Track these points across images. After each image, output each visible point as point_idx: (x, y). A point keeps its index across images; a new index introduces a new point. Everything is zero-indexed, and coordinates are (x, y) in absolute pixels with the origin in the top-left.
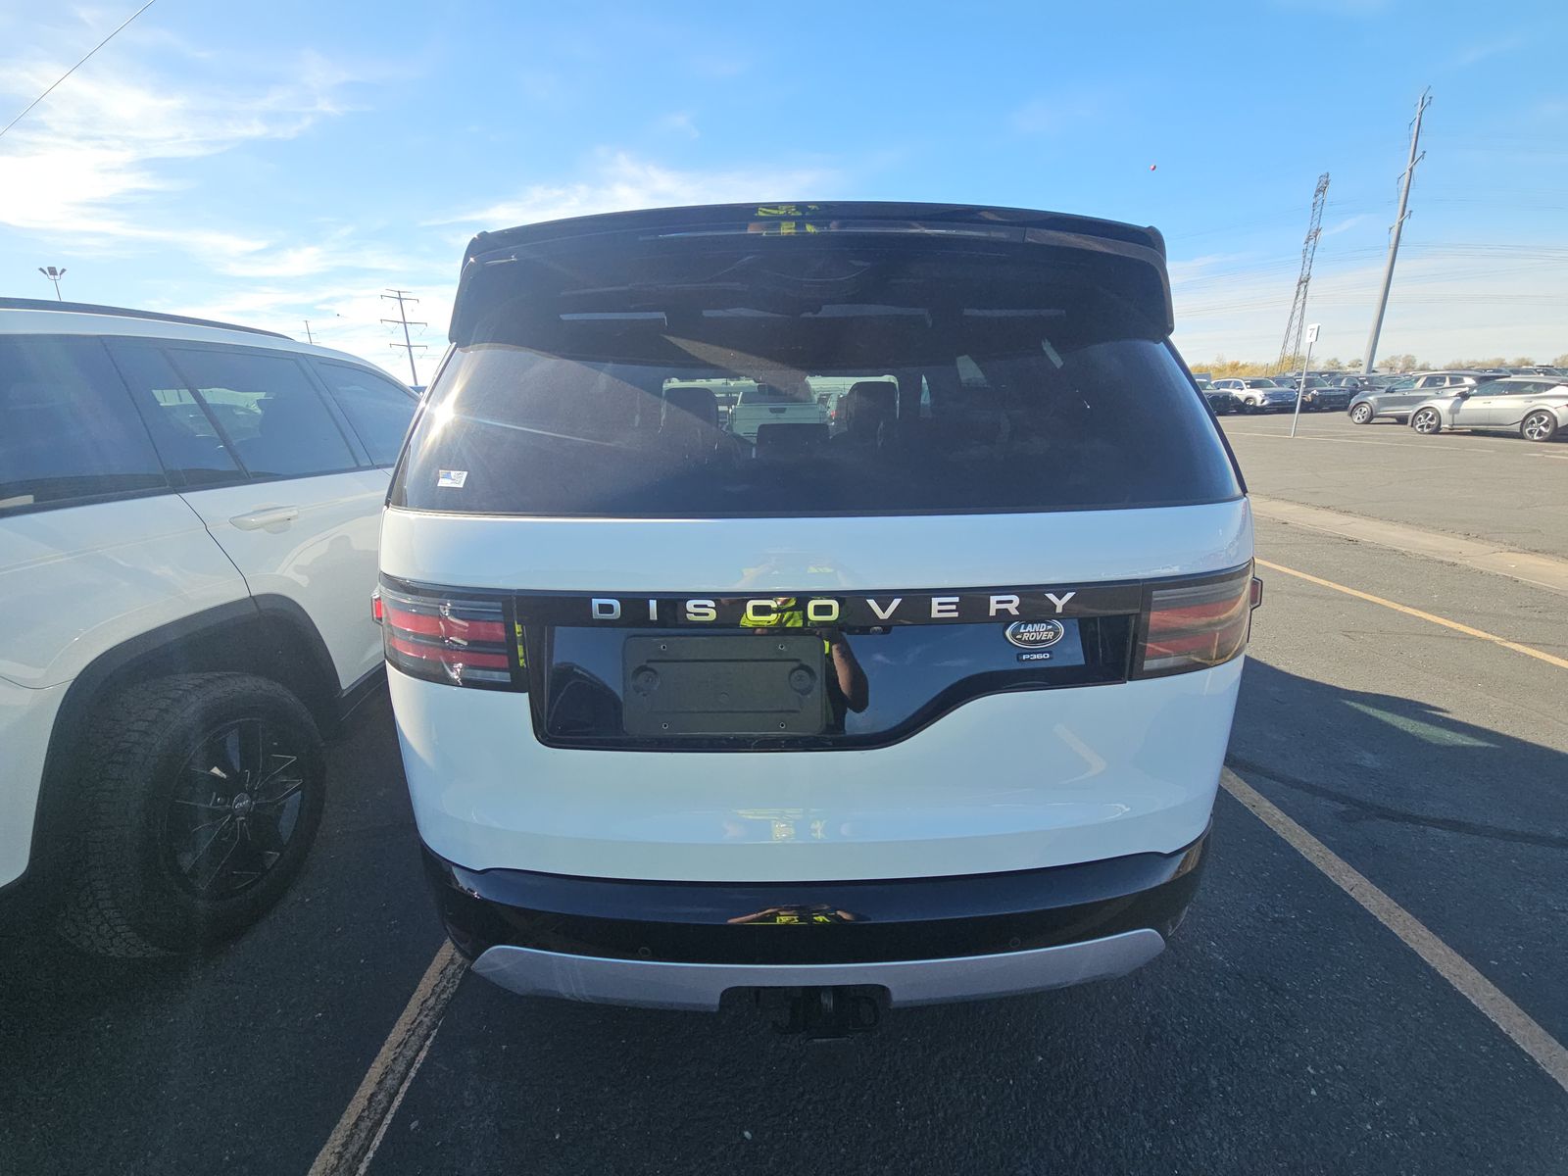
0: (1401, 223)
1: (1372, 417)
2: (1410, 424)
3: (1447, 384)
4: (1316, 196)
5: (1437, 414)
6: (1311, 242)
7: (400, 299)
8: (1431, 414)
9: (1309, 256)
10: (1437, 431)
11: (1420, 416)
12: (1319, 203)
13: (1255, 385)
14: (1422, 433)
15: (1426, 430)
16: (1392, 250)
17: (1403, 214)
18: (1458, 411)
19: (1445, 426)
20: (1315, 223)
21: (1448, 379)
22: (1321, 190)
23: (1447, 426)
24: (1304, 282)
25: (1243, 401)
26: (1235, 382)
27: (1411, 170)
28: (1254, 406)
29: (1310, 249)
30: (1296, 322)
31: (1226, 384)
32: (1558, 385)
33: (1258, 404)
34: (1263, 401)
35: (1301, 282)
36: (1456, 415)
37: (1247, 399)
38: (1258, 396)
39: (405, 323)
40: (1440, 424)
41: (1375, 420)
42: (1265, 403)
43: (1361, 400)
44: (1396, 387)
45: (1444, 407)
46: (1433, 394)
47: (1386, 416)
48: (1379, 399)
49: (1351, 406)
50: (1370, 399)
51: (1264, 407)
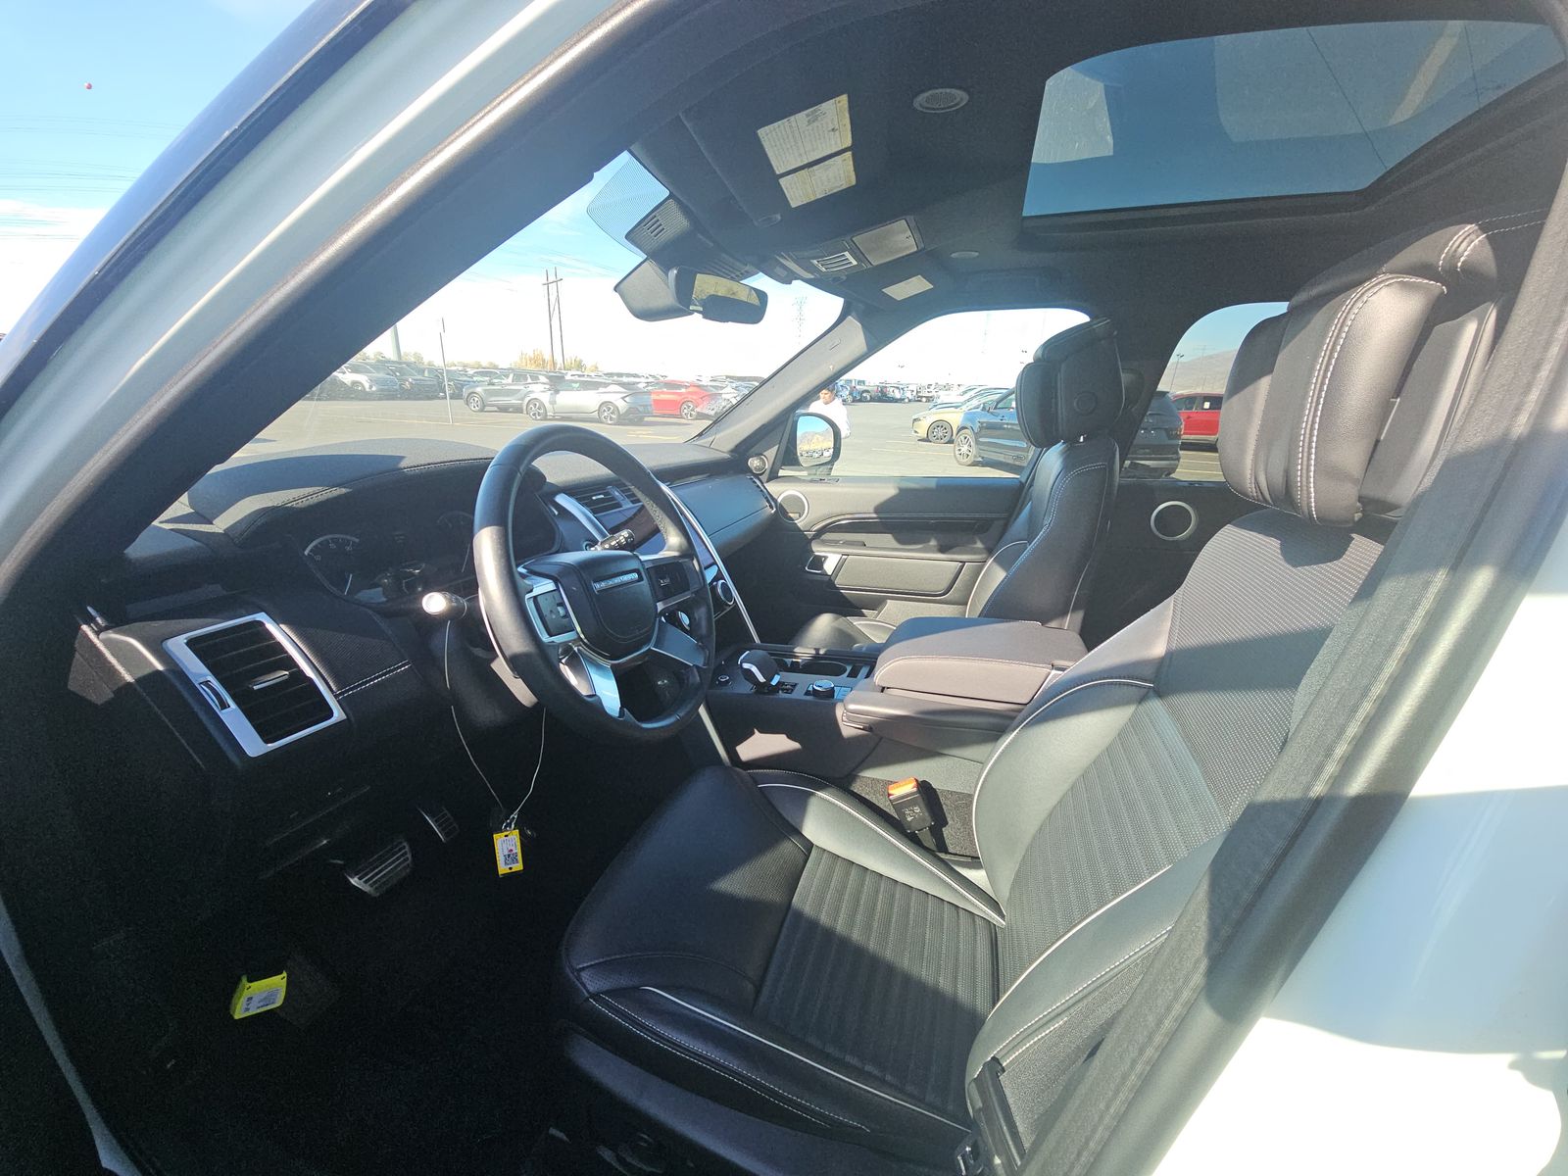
1: (484, 405)
2: (525, 412)
5: (543, 404)
8: (538, 404)
10: (545, 418)
11: (531, 405)
13: (354, 369)
15: (538, 417)
18: (555, 403)
19: (550, 414)
33: (367, 389)
34: (370, 387)
36: (554, 406)
40: (546, 413)
41: (487, 409)
42: (373, 388)
43: (471, 391)
44: (495, 381)
45: (545, 398)
46: (522, 387)
47: (493, 406)
48: (486, 390)
49: (465, 395)
50: (479, 390)
51: (373, 393)
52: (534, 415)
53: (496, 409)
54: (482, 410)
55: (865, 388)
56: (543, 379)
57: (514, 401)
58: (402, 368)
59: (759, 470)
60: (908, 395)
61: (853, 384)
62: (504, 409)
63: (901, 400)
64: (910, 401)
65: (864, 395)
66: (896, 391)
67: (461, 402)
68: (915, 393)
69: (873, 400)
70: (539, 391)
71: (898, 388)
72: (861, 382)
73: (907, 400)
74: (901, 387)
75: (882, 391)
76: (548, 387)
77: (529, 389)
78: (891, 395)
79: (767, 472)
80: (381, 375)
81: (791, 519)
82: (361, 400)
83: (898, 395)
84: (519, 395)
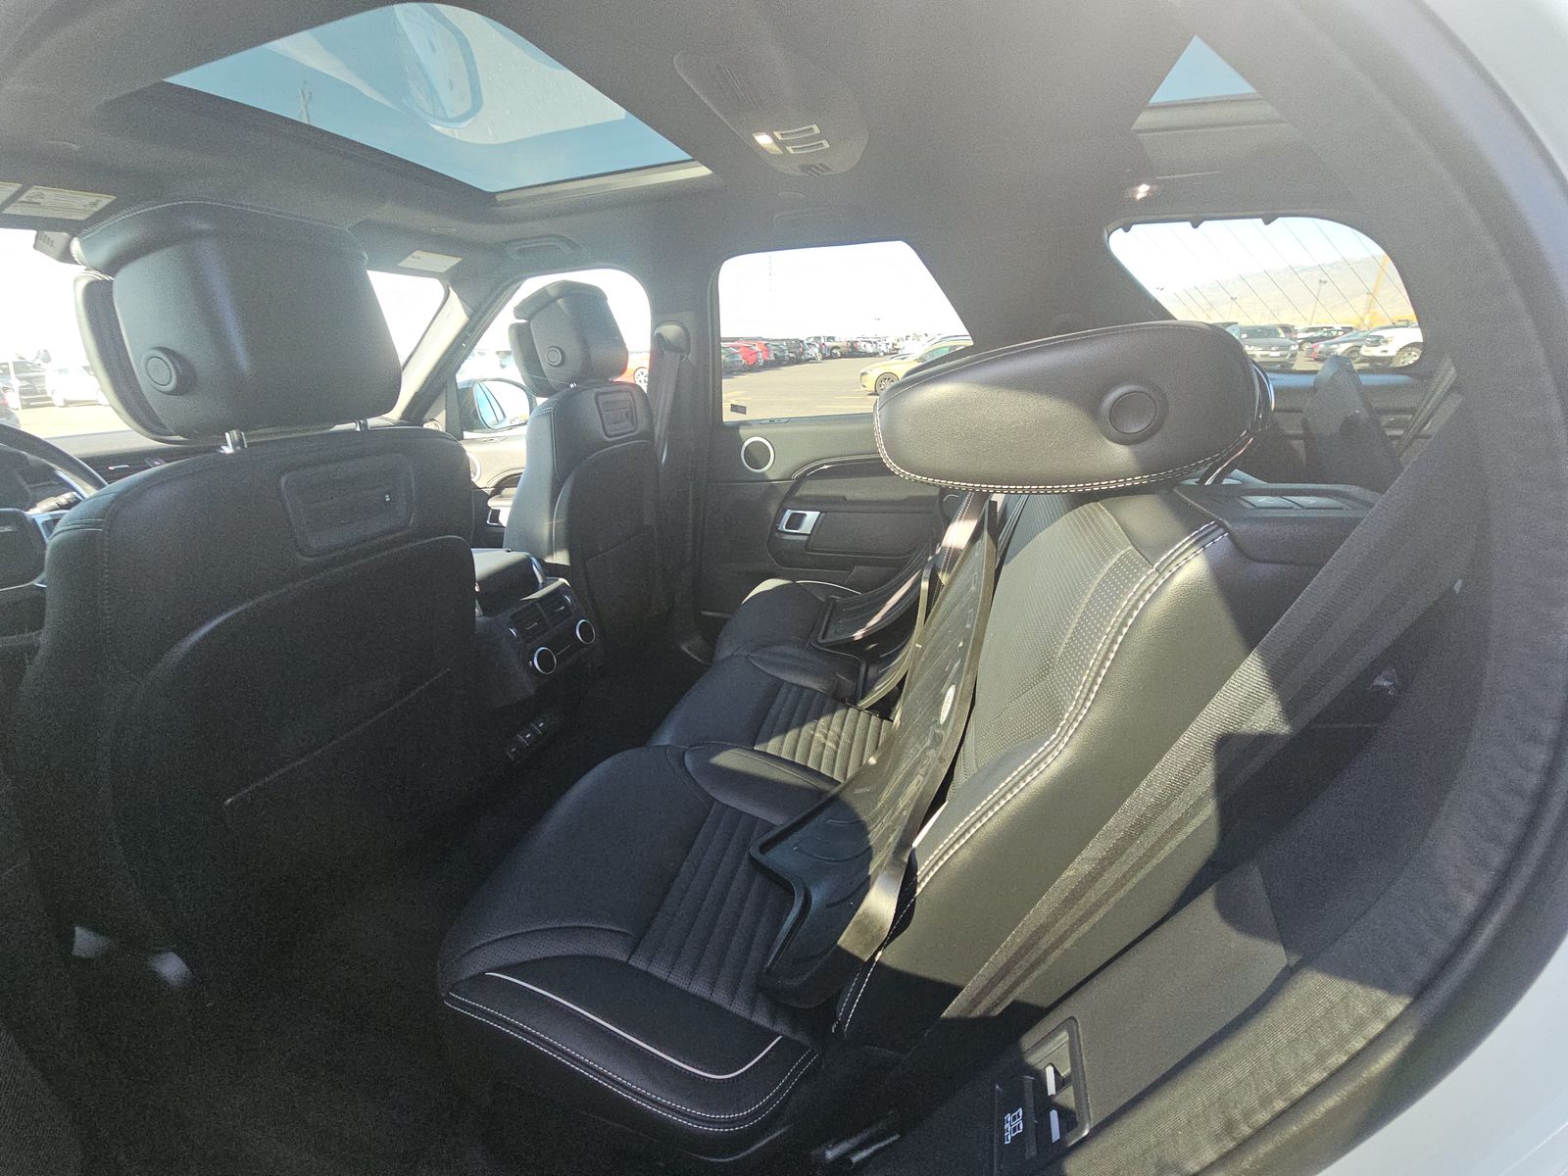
55: (834, 344)
60: (883, 348)
61: (823, 341)
63: (875, 354)
64: (885, 354)
65: (835, 351)
66: (868, 346)
68: (890, 346)
69: (843, 356)
71: (870, 342)
72: (830, 339)
73: (882, 354)
74: (873, 340)
75: (852, 347)
78: (862, 349)
83: (870, 349)
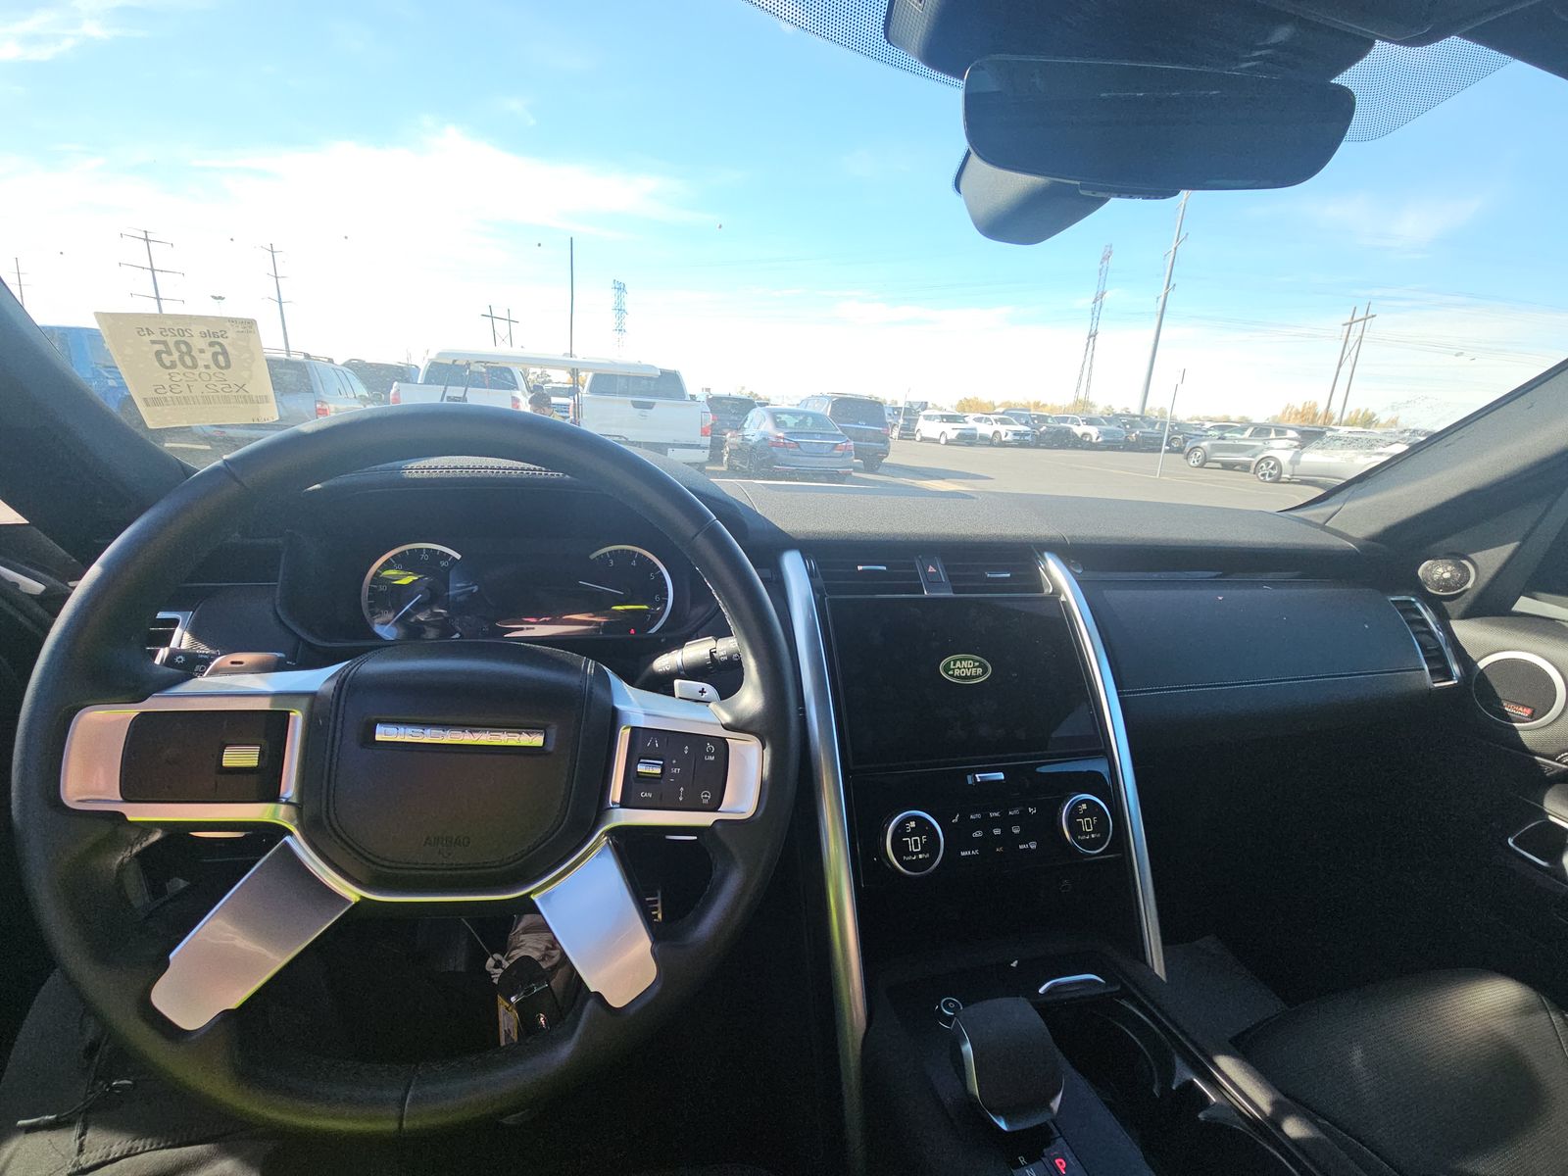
0: (1167, 294)
1: (1205, 461)
2: (1252, 471)
3: (1273, 435)
4: (1102, 263)
5: (1278, 464)
6: (1098, 303)
7: (147, 240)
8: (1272, 463)
9: (1096, 314)
10: (1277, 480)
11: (1263, 464)
12: (1104, 269)
13: (1090, 422)
14: (1264, 481)
15: (1268, 479)
16: (1159, 317)
17: (1168, 285)
18: (1298, 462)
19: (1285, 476)
20: (1101, 286)
21: (1273, 431)
22: (1106, 258)
23: (1288, 476)
24: (1093, 336)
25: (1080, 436)
26: (1073, 418)
27: (1176, 249)
28: (1090, 442)
29: (1097, 309)
30: (1086, 371)
31: (1065, 420)
32: (1397, 442)
33: (1094, 440)
34: (1098, 438)
35: (1090, 337)
36: (1296, 466)
37: (1084, 435)
38: (1093, 431)
39: (153, 270)
40: (1281, 474)
41: (1208, 465)
42: (1100, 440)
43: (1195, 445)
44: (1227, 435)
45: (1285, 457)
46: (1260, 444)
47: (1217, 462)
48: (1213, 445)
49: (1187, 450)
50: (1204, 444)
51: (1098, 444)
52: (1263, 475)
53: (1219, 465)
54: (1201, 466)
56: (1292, 434)
57: (1243, 458)
58: (1133, 422)
59: (1447, 588)
62: (1228, 466)
67: (1180, 456)
70: (1281, 450)
76: (1296, 443)
77: (1267, 446)
79: (1469, 597)
80: (1112, 427)
81: (1505, 716)
82: (1086, 449)
84: (1251, 452)
